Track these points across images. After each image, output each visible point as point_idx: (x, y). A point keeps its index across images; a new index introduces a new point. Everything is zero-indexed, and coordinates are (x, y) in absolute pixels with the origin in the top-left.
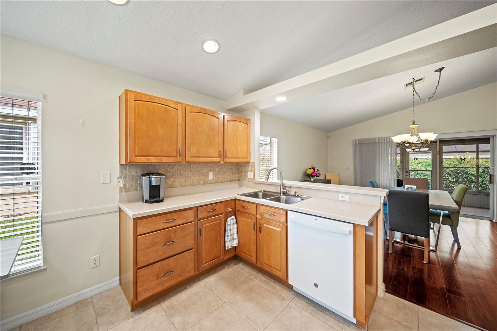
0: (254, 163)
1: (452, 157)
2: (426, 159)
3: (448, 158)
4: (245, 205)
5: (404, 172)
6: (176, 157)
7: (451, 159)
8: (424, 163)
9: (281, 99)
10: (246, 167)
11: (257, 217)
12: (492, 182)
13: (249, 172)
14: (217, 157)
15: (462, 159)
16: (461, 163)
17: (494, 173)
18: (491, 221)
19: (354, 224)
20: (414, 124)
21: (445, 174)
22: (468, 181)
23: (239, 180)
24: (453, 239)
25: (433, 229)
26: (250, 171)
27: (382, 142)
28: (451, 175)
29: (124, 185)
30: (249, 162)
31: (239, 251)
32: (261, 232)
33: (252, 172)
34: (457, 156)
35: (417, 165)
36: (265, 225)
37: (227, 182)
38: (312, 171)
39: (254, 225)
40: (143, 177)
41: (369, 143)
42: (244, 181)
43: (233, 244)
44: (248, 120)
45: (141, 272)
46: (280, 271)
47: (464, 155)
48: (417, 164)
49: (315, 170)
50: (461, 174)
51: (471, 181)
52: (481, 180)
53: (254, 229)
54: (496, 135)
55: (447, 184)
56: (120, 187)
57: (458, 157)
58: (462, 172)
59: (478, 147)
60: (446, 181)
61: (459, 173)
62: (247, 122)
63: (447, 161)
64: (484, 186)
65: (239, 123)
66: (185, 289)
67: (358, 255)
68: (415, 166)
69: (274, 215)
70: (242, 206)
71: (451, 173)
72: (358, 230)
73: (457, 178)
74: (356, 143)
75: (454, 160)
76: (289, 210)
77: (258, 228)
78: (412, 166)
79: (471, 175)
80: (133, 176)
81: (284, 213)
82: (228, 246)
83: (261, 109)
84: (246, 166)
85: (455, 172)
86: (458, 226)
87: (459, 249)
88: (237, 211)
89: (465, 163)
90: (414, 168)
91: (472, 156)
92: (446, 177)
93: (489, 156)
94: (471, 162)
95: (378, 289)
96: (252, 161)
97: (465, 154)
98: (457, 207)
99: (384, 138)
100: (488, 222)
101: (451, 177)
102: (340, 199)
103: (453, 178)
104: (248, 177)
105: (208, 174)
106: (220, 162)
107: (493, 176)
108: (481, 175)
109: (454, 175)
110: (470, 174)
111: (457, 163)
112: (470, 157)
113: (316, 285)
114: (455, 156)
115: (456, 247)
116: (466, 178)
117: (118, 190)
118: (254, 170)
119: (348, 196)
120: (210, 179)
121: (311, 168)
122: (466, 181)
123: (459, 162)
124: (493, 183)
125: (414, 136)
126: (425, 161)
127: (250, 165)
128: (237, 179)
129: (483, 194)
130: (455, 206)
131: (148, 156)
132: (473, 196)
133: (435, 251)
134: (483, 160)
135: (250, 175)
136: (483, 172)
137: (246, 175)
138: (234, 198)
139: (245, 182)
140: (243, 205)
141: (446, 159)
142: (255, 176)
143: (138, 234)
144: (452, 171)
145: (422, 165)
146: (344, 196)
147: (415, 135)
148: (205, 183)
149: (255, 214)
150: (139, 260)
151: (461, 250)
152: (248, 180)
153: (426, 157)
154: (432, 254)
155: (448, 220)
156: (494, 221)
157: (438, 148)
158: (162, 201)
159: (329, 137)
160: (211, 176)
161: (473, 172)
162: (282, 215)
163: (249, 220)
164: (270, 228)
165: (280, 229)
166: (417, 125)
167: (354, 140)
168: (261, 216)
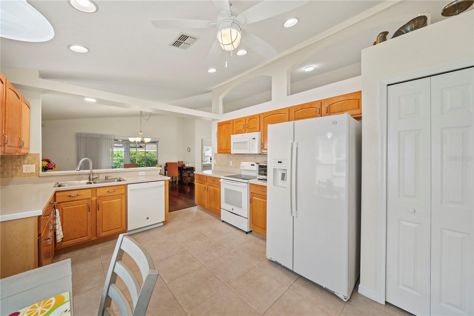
0: (38, 154)
4: (73, 193)
10: (18, 160)
11: (92, 200)
13: (24, 166)
19: (164, 180)
20: (141, 132)
26: (28, 164)
27: (104, 138)
32: (98, 209)
33: (34, 165)
36: (103, 202)
39: (89, 207)
46: (120, 228)
49: (50, 162)
53: (89, 211)
54: (159, 141)
62: (29, 105)
69: (114, 191)
74: (80, 136)
76: (128, 184)
77: (94, 207)
81: (124, 187)
96: (32, 152)
99: (106, 135)
102: (140, 174)
104: (24, 171)
118: (38, 162)
119: (144, 172)
135: (28, 168)
138: (55, 191)
140: (69, 195)
146: (142, 172)
149: (90, 197)
152: (22, 176)
162: (122, 188)
163: (81, 206)
164: (109, 202)
165: (120, 199)
166: (142, 133)
167: (77, 133)
168: (97, 197)
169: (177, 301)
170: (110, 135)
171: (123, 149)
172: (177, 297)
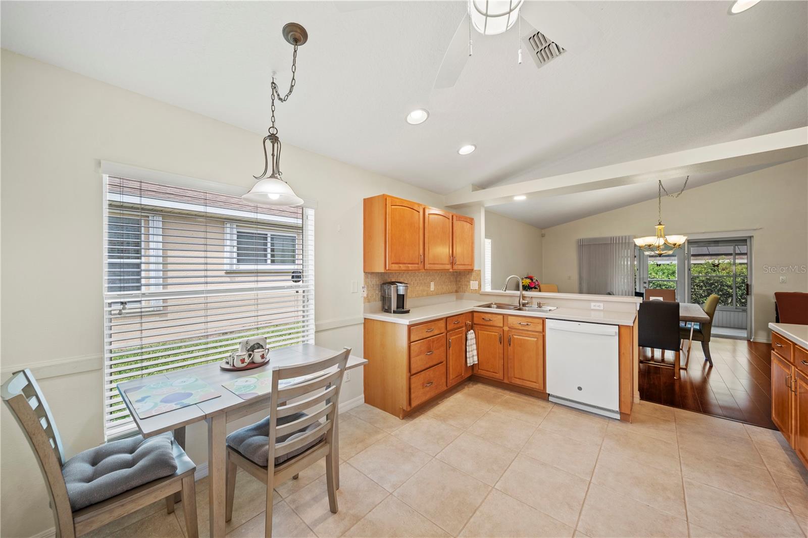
0: (480, 271)
1: (703, 262)
2: (668, 264)
3: (698, 264)
4: (487, 317)
5: (642, 282)
6: (418, 264)
7: (701, 264)
8: (666, 271)
9: (520, 198)
10: (468, 276)
11: (503, 330)
12: (749, 293)
13: (471, 282)
14: (448, 264)
15: (714, 265)
16: (714, 271)
17: (751, 283)
18: (749, 341)
19: (618, 325)
20: (660, 224)
21: (694, 286)
22: (724, 294)
23: (457, 292)
24: (705, 358)
25: (682, 349)
26: (473, 281)
27: (616, 243)
28: (702, 287)
29: (367, 295)
30: (473, 270)
31: (479, 369)
32: (510, 344)
33: (477, 282)
34: (709, 261)
35: (657, 274)
36: (515, 336)
37: (446, 293)
38: (528, 281)
39: (500, 338)
40: (392, 286)
41: (599, 244)
42: (465, 292)
43: (474, 361)
44: (472, 219)
45: (414, 379)
46: (535, 382)
47: (719, 260)
48: (656, 271)
49: (532, 280)
50: (714, 285)
51: (728, 294)
52: (740, 292)
53: (501, 343)
54: (753, 236)
55: (696, 299)
56: (364, 297)
57: (711, 261)
58: (716, 283)
59: (735, 250)
60: (695, 294)
61: (712, 284)
62: (471, 221)
63: (697, 267)
64: (744, 301)
65: (465, 223)
66: (438, 404)
67: (623, 354)
68: (653, 274)
69: (527, 325)
70: (483, 319)
71: (702, 284)
72: (623, 330)
73: (709, 291)
74: (582, 244)
75: (705, 266)
76: (547, 318)
77: (505, 340)
78: (651, 274)
79: (728, 286)
80: (373, 285)
81: (541, 321)
82: (470, 362)
83: (485, 206)
84: (468, 274)
85: (707, 283)
86: (709, 341)
87: (711, 367)
88: (475, 324)
89: (720, 270)
90: (653, 278)
91: (729, 261)
92: (695, 289)
93: (745, 261)
94: (727, 269)
95: (634, 396)
96: (476, 268)
97: (720, 257)
98: (708, 317)
99: (619, 237)
100: (746, 342)
101: (701, 289)
102: (593, 307)
103: (704, 291)
104: (471, 287)
105: (430, 283)
106: (448, 270)
107: (751, 285)
108: (740, 286)
109: (706, 286)
110: (726, 286)
111: (710, 270)
112: (727, 261)
113: (580, 389)
114: (707, 261)
115: (708, 364)
116: (722, 291)
117: (362, 300)
118: (480, 279)
119: (602, 305)
120: (431, 290)
121: (527, 278)
122: (721, 295)
123: (712, 269)
124: (751, 294)
125: (660, 238)
126: (668, 267)
127: (474, 274)
128: (454, 290)
129: (741, 310)
130: (706, 316)
131: (400, 263)
132: (728, 313)
133: (685, 369)
134: (743, 266)
135: (474, 285)
136: (742, 283)
137: (468, 285)
138: (472, 310)
139: (467, 294)
140: (484, 317)
141: (695, 264)
142: (481, 286)
143: (411, 341)
144: (703, 281)
145: (664, 273)
146: (598, 304)
147: (661, 236)
148: (428, 295)
149: (502, 325)
150: (413, 366)
151: (714, 368)
152: (470, 292)
153: (668, 262)
154: (682, 371)
155: (699, 335)
156: (751, 340)
157: (686, 252)
158: (408, 312)
159: (543, 236)
160: (432, 287)
161: (730, 282)
162: (538, 323)
163: (493, 333)
164: (522, 339)
165: (536, 339)
166: (663, 226)
167: (578, 239)
168: (509, 328)
169: (471, 517)
170: (626, 237)
171: (675, 260)
172: (478, 513)
